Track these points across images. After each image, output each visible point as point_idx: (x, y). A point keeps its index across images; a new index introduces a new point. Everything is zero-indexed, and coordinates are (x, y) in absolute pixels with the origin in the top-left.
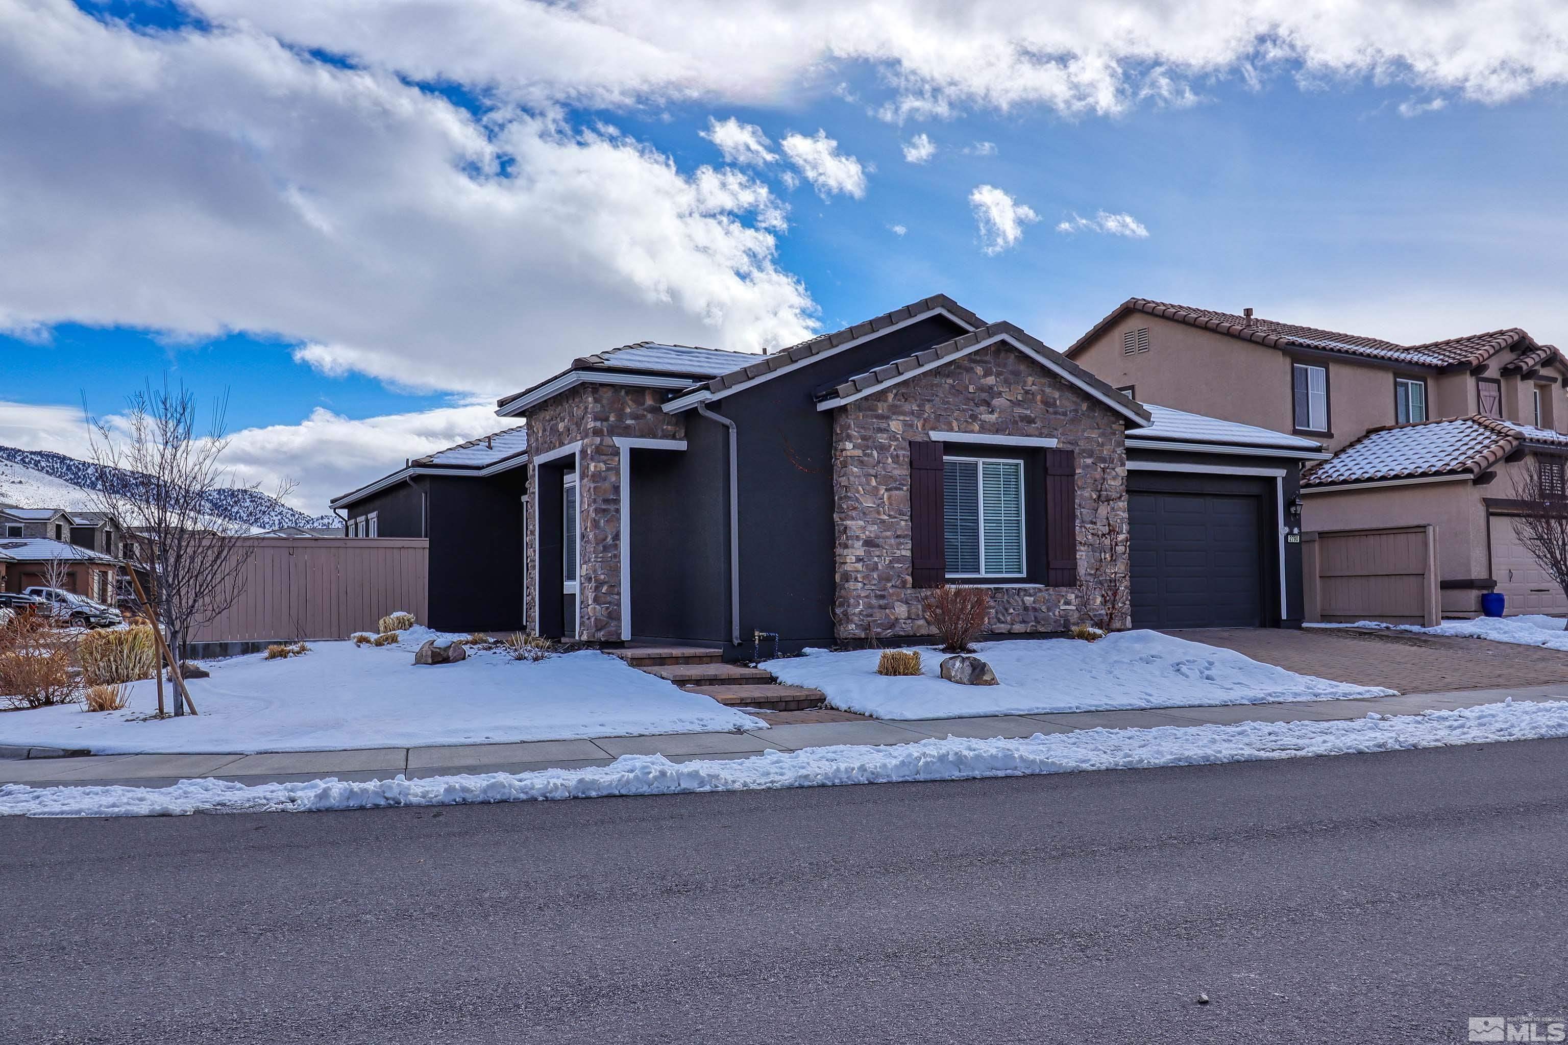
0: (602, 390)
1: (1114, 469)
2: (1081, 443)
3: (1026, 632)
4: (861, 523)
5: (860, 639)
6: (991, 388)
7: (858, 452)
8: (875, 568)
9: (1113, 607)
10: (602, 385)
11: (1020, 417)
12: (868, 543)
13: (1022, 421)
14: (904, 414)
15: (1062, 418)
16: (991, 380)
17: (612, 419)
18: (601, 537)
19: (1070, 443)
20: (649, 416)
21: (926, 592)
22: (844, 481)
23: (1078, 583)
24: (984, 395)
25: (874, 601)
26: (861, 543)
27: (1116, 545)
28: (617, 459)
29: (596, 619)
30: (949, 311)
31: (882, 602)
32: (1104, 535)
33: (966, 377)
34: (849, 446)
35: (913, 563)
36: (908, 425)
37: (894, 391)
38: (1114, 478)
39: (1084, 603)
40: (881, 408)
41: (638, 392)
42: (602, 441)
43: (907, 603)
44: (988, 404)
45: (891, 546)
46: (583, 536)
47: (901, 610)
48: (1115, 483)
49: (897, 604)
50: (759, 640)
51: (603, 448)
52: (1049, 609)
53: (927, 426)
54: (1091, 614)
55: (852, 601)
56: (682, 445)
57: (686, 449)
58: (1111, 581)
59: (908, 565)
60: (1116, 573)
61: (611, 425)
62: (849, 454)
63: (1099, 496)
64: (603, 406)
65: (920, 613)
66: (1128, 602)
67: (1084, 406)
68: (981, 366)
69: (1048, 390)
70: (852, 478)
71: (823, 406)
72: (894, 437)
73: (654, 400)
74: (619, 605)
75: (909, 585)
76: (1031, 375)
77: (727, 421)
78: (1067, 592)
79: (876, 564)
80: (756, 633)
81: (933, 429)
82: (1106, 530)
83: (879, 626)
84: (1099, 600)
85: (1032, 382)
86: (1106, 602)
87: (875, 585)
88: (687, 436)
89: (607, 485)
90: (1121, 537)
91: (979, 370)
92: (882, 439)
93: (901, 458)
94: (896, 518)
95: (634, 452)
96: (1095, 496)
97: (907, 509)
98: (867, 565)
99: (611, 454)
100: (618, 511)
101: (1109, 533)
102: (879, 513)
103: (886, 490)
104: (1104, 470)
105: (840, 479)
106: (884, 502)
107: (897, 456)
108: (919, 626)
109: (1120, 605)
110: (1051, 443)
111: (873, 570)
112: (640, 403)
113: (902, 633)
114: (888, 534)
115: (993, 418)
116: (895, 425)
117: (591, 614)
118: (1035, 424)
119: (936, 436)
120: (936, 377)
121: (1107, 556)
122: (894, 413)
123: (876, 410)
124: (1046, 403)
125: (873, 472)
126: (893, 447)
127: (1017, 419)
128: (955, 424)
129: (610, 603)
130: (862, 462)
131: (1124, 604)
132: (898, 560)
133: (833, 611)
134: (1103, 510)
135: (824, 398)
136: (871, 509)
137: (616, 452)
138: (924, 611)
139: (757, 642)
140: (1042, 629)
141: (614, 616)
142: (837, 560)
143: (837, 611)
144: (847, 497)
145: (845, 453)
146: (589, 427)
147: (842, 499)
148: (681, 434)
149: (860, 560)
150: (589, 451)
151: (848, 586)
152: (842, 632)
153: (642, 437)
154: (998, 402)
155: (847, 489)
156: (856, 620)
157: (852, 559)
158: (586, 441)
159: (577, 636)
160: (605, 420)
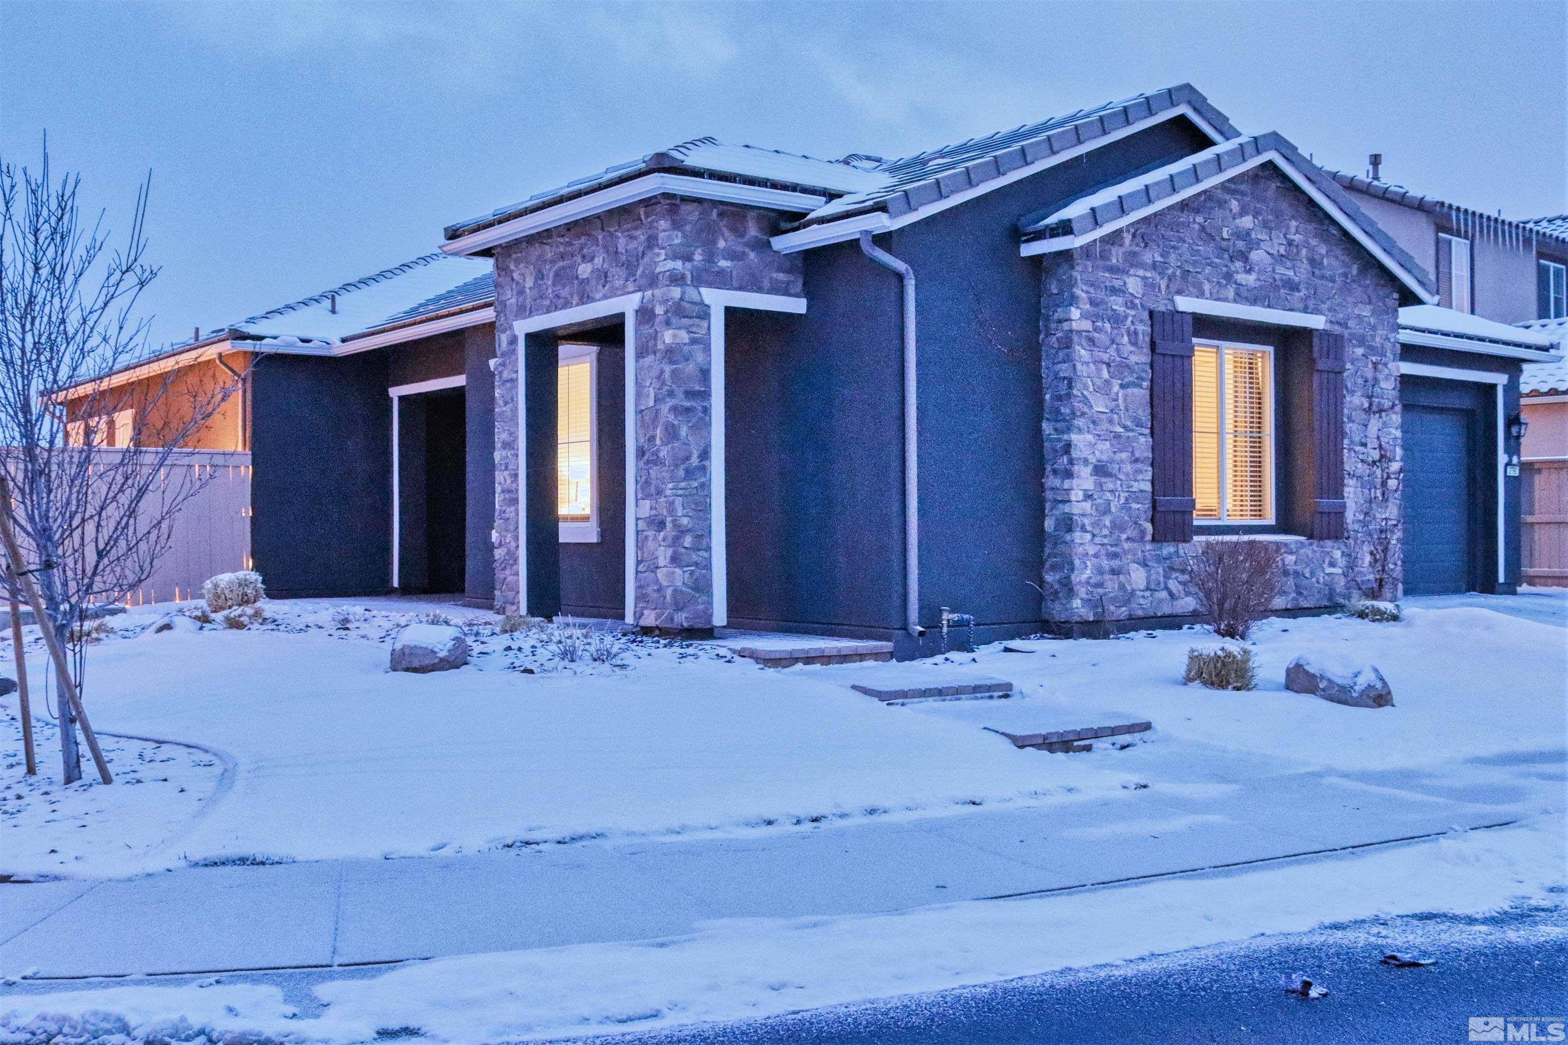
0: (686, 208)
1: (1385, 365)
2: (1351, 323)
3: (1287, 610)
4: (1090, 437)
5: (1089, 622)
6: (1248, 234)
7: (1086, 325)
8: (1107, 511)
9: (1383, 570)
10: (686, 199)
11: (1282, 280)
12: (1100, 470)
13: (1284, 287)
14: (1142, 266)
15: (1331, 284)
16: (1247, 222)
17: (698, 257)
18: (682, 454)
19: (1338, 323)
20: (752, 255)
21: (1168, 549)
22: (1064, 370)
23: (1346, 534)
24: (1241, 245)
25: (1106, 563)
26: (1089, 469)
27: (1388, 477)
28: (706, 324)
29: (675, 591)
30: (1196, 110)
31: (1115, 563)
32: (1374, 462)
33: (1218, 213)
34: (1075, 313)
35: (1154, 503)
36: (1150, 286)
37: (1132, 230)
38: (1387, 378)
39: (1352, 564)
40: (1116, 256)
42: (683, 293)
43: (1145, 565)
44: (1246, 259)
45: (1127, 475)
46: (641, 453)
47: (1138, 577)
48: (1388, 386)
49: (1134, 566)
50: (949, 626)
51: (687, 305)
52: (1312, 573)
53: (1173, 288)
54: (1359, 579)
55: (1077, 562)
56: (798, 306)
57: (803, 311)
58: (1381, 532)
59: (1148, 505)
60: (1386, 519)
61: (697, 268)
62: (1075, 326)
63: (1371, 405)
64: (685, 236)
65: (1162, 579)
66: (1399, 563)
67: (1354, 270)
68: (1238, 201)
69: (1313, 242)
70: (1079, 366)
71: (1029, 250)
72: (1132, 302)
73: (761, 229)
74: (708, 567)
75: (1149, 537)
76: (1294, 217)
77: (900, 265)
78: (1333, 547)
79: (1109, 502)
80: (945, 616)
81: (1179, 292)
82: (1376, 455)
83: (1113, 600)
84: (1368, 558)
85: (1297, 229)
86: (1376, 561)
87: (1105, 536)
88: (808, 292)
89: (690, 368)
90: (1395, 466)
91: (1234, 205)
92: (1117, 304)
93: (1141, 336)
94: (1133, 430)
95: (731, 313)
96: (1366, 405)
97: (1144, 415)
98: (1097, 506)
99: (697, 317)
100: (706, 411)
101: (1380, 461)
102: (1111, 421)
103: (1122, 386)
104: (1375, 365)
105: (1057, 366)
106: (1118, 406)
107: (1136, 333)
108: (1161, 601)
109: (1391, 566)
110: (1317, 322)
111: (1105, 513)
112: (739, 232)
113: (1140, 613)
114: (1124, 455)
115: (1250, 280)
116: (1134, 285)
117: (665, 583)
118: (1299, 291)
119: (1186, 304)
120: (1182, 211)
121: (1379, 494)
122: (1132, 266)
123: (1109, 259)
124: (1312, 261)
125: (1105, 357)
126: (1130, 319)
127: (1279, 283)
128: (1207, 287)
129: (696, 564)
130: (1091, 340)
131: (1396, 567)
132: (1133, 496)
133: (1043, 580)
134: (1374, 424)
135: (1039, 236)
136: (1104, 416)
137: (704, 313)
138: (1167, 577)
139: (945, 630)
140: (1305, 604)
141: (703, 586)
142: (1049, 495)
143: (1049, 578)
144: (1069, 396)
145: (1066, 326)
146: (658, 270)
147: (1060, 398)
148: (798, 287)
149: (1088, 497)
150: (659, 310)
151: (1068, 537)
152: (1056, 611)
153: (741, 288)
154: (1256, 256)
155: (1070, 381)
156: (1082, 592)
157: (1076, 495)
158: (649, 293)
159: (629, 619)
160: (688, 258)
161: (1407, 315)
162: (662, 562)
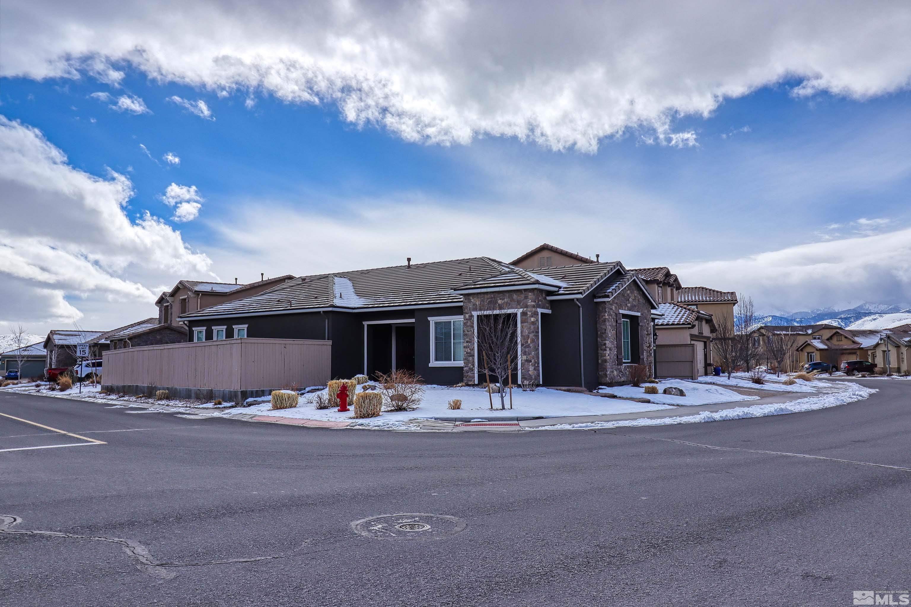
2: (644, 314)
4: (608, 342)
5: (611, 383)
6: (629, 295)
7: (607, 317)
8: (611, 358)
9: (651, 372)
12: (610, 349)
14: (615, 303)
15: (641, 305)
17: (537, 302)
18: (535, 346)
19: (642, 314)
20: (544, 301)
21: (619, 367)
22: (604, 327)
23: (644, 364)
24: (628, 297)
26: (608, 349)
27: (651, 350)
28: (538, 317)
30: (621, 268)
31: (612, 370)
32: (648, 347)
34: (605, 315)
36: (616, 308)
38: (650, 327)
39: (645, 371)
41: (541, 291)
42: (535, 310)
44: (629, 301)
45: (613, 350)
47: (615, 373)
48: (650, 329)
49: (615, 371)
51: (535, 312)
54: (646, 375)
55: (607, 369)
57: (551, 313)
58: (650, 363)
59: (616, 357)
60: (650, 360)
61: (537, 304)
63: (648, 333)
64: (535, 297)
65: (619, 374)
67: (644, 300)
69: (638, 294)
70: (606, 326)
71: (595, 301)
72: (613, 312)
74: (539, 371)
75: (616, 364)
76: (635, 290)
77: (580, 305)
78: (642, 367)
79: (611, 356)
81: (620, 309)
82: (648, 345)
83: (613, 379)
84: (648, 370)
85: (636, 293)
87: (611, 364)
89: (536, 326)
90: (651, 348)
92: (611, 312)
94: (614, 340)
95: (541, 314)
97: (615, 337)
100: (538, 336)
102: (611, 339)
103: (612, 330)
104: (648, 324)
105: (602, 326)
106: (612, 335)
107: (614, 318)
108: (619, 379)
110: (639, 314)
112: (542, 296)
113: (616, 381)
114: (613, 346)
115: (629, 305)
116: (614, 308)
117: (532, 374)
118: (636, 307)
119: (621, 311)
121: (649, 354)
122: (613, 303)
124: (638, 300)
125: (610, 324)
126: (613, 315)
127: (633, 306)
128: (624, 307)
130: (608, 320)
132: (614, 355)
133: (599, 374)
134: (648, 338)
135: (600, 297)
136: (610, 337)
137: (538, 315)
141: (538, 375)
142: (599, 354)
143: (600, 373)
144: (605, 333)
145: (604, 317)
146: (529, 304)
147: (603, 333)
148: (550, 308)
149: (608, 355)
150: (529, 313)
151: (605, 364)
152: (603, 380)
153: (542, 308)
154: (630, 299)
155: (605, 330)
156: (608, 376)
157: (607, 355)
158: (525, 309)
159: (519, 382)
160: (535, 302)
161: (653, 311)
162: (530, 369)
